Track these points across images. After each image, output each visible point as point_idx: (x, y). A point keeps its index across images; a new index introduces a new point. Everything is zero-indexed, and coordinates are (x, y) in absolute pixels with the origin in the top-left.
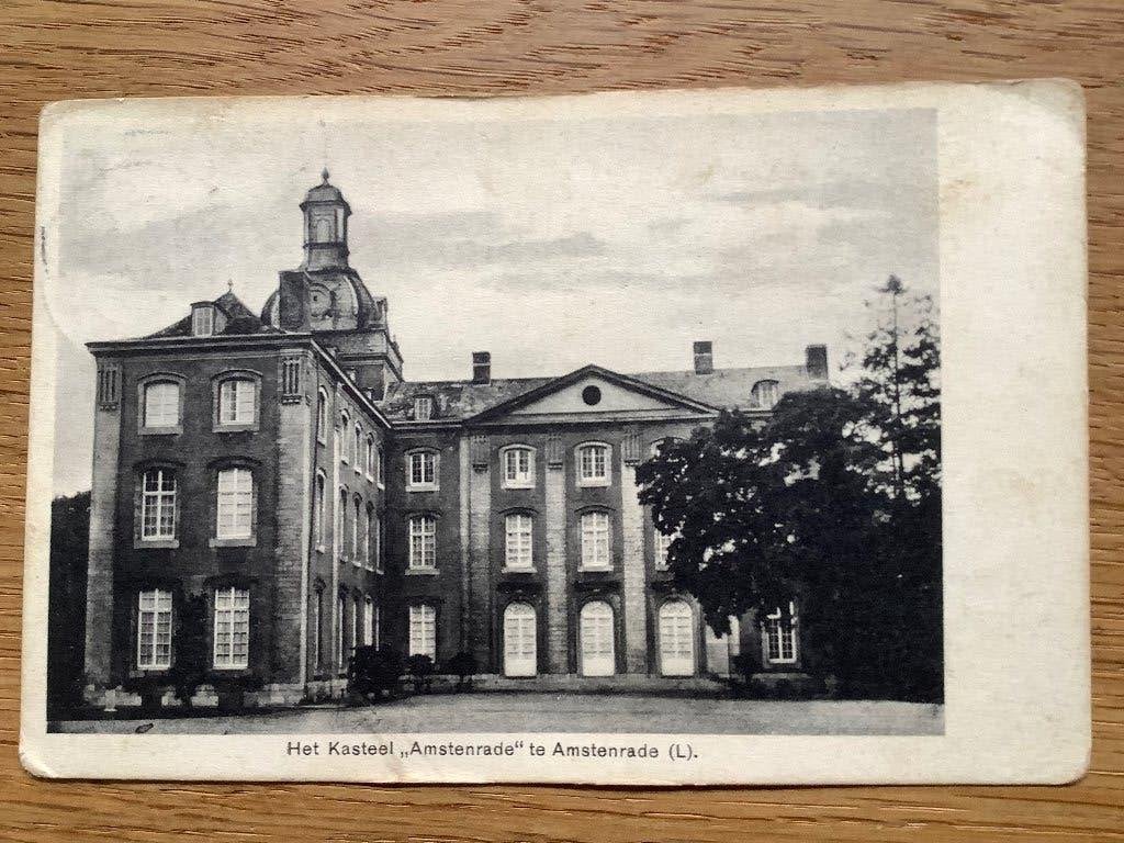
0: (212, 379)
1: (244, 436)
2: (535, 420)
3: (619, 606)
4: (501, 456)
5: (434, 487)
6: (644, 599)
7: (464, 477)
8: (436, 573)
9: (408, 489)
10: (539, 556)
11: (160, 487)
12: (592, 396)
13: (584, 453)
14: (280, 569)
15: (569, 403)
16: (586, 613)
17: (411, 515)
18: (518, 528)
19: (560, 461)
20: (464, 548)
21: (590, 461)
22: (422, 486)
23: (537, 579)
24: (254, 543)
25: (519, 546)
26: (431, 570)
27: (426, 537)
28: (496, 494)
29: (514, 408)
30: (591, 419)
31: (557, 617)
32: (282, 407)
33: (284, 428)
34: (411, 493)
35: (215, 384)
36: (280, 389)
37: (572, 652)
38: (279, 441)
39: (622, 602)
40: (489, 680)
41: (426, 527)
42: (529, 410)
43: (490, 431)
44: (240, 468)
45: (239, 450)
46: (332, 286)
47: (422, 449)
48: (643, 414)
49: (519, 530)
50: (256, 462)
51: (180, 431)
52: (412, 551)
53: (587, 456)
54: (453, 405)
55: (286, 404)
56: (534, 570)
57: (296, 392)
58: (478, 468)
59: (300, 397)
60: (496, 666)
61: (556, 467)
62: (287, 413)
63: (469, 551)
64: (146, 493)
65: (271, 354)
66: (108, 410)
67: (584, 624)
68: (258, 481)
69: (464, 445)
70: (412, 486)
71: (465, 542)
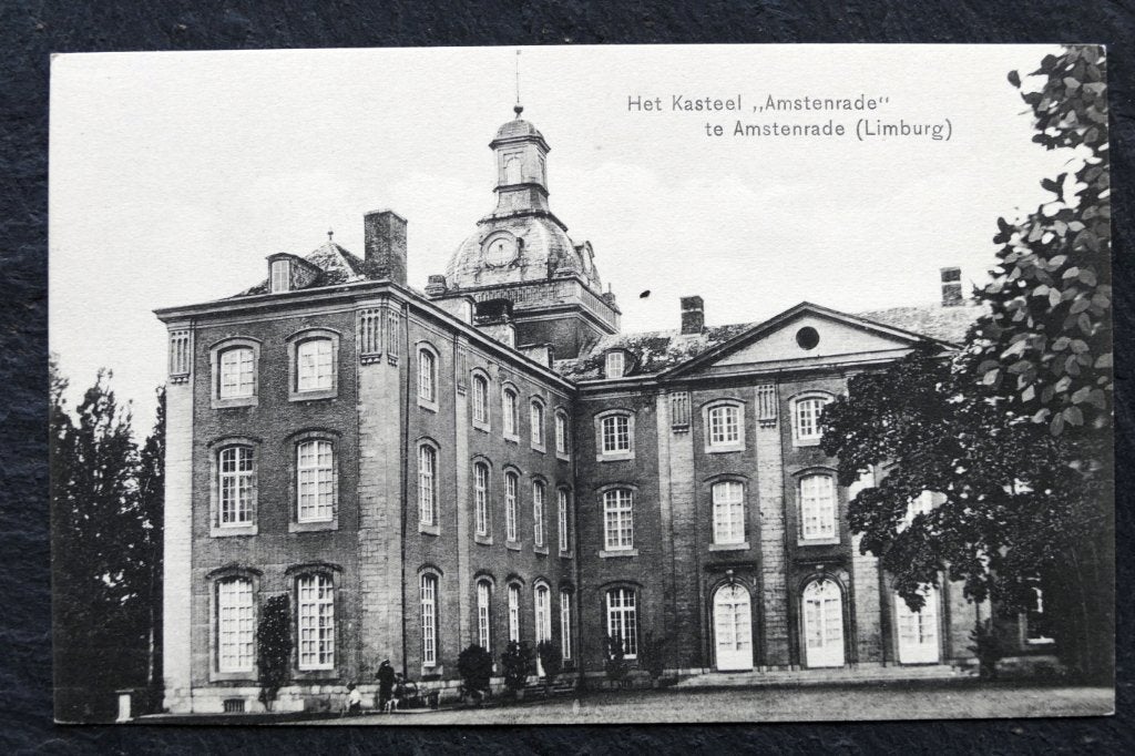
0: (288, 340)
1: (321, 403)
2: (742, 371)
3: (847, 584)
4: (705, 415)
5: (629, 454)
6: (877, 575)
7: (662, 442)
8: (635, 553)
9: (600, 459)
10: (752, 530)
11: (237, 466)
12: (808, 339)
13: (802, 406)
14: (364, 554)
15: (782, 348)
16: (810, 593)
17: (604, 488)
18: (728, 499)
19: (774, 417)
20: (666, 524)
21: (809, 415)
22: (617, 454)
23: (751, 556)
24: (335, 526)
25: (728, 519)
26: (627, 549)
27: (622, 513)
28: (699, 459)
29: (717, 359)
30: (807, 366)
31: (772, 601)
32: (361, 369)
33: (363, 392)
34: (604, 462)
35: (292, 345)
36: (358, 347)
37: (794, 642)
38: (358, 407)
39: (851, 578)
40: (698, 677)
41: (622, 502)
42: (732, 360)
43: (691, 386)
44: (321, 440)
45: (317, 420)
46: (519, 232)
47: (613, 412)
48: (868, 357)
49: (728, 500)
50: (334, 432)
51: (255, 403)
52: (606, 529)
53: (806, 410)
54: (655, 359)
55: (364, 365)
56: (746, 546)
57: (376, 349)
58: (679, 430)
59: (380, 356)
60: (705, 658)
61: (766, 424)
62: (365, 373)
63: (671, 527)
64: (223, 474)
65: (348, 307)
66: (181, 383)
67: (807, 608)
68: (337, 454)
69: (661, 403)
70: (605, 455)
71: (666, 515)
